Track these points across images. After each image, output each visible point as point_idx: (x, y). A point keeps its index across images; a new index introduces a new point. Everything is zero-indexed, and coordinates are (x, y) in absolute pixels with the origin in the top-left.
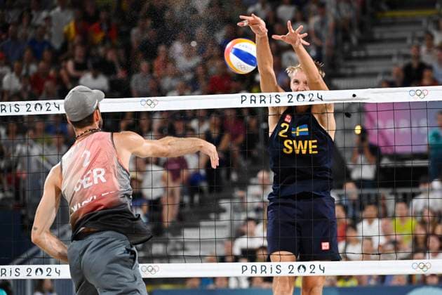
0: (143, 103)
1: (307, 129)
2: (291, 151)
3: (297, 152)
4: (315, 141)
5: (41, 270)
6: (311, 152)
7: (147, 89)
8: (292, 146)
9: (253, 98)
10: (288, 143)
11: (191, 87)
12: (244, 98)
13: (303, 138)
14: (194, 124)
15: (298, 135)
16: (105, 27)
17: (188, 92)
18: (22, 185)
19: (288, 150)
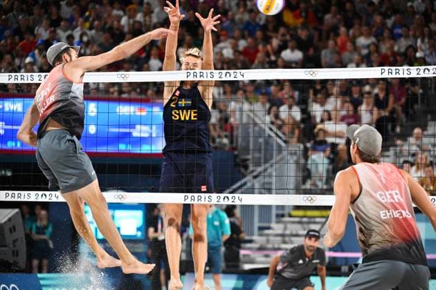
0: (307, 73)
1: (190, 102)
2: (178, 118)
3: (183, 119)
4: (196, 110)
5: (227, 197)
6: (192, 118)
7: (333, 62)
8: (179, 114)
9: (390, 71)
10: (175, 113)
11: (365, 61)
12: (383, 71)
13: (187, 108)
14: (367, 88)
15: (183, 105)
16: (303, 14)
17: (364, 65)
18: (235, 133)
19: (176, 117)
